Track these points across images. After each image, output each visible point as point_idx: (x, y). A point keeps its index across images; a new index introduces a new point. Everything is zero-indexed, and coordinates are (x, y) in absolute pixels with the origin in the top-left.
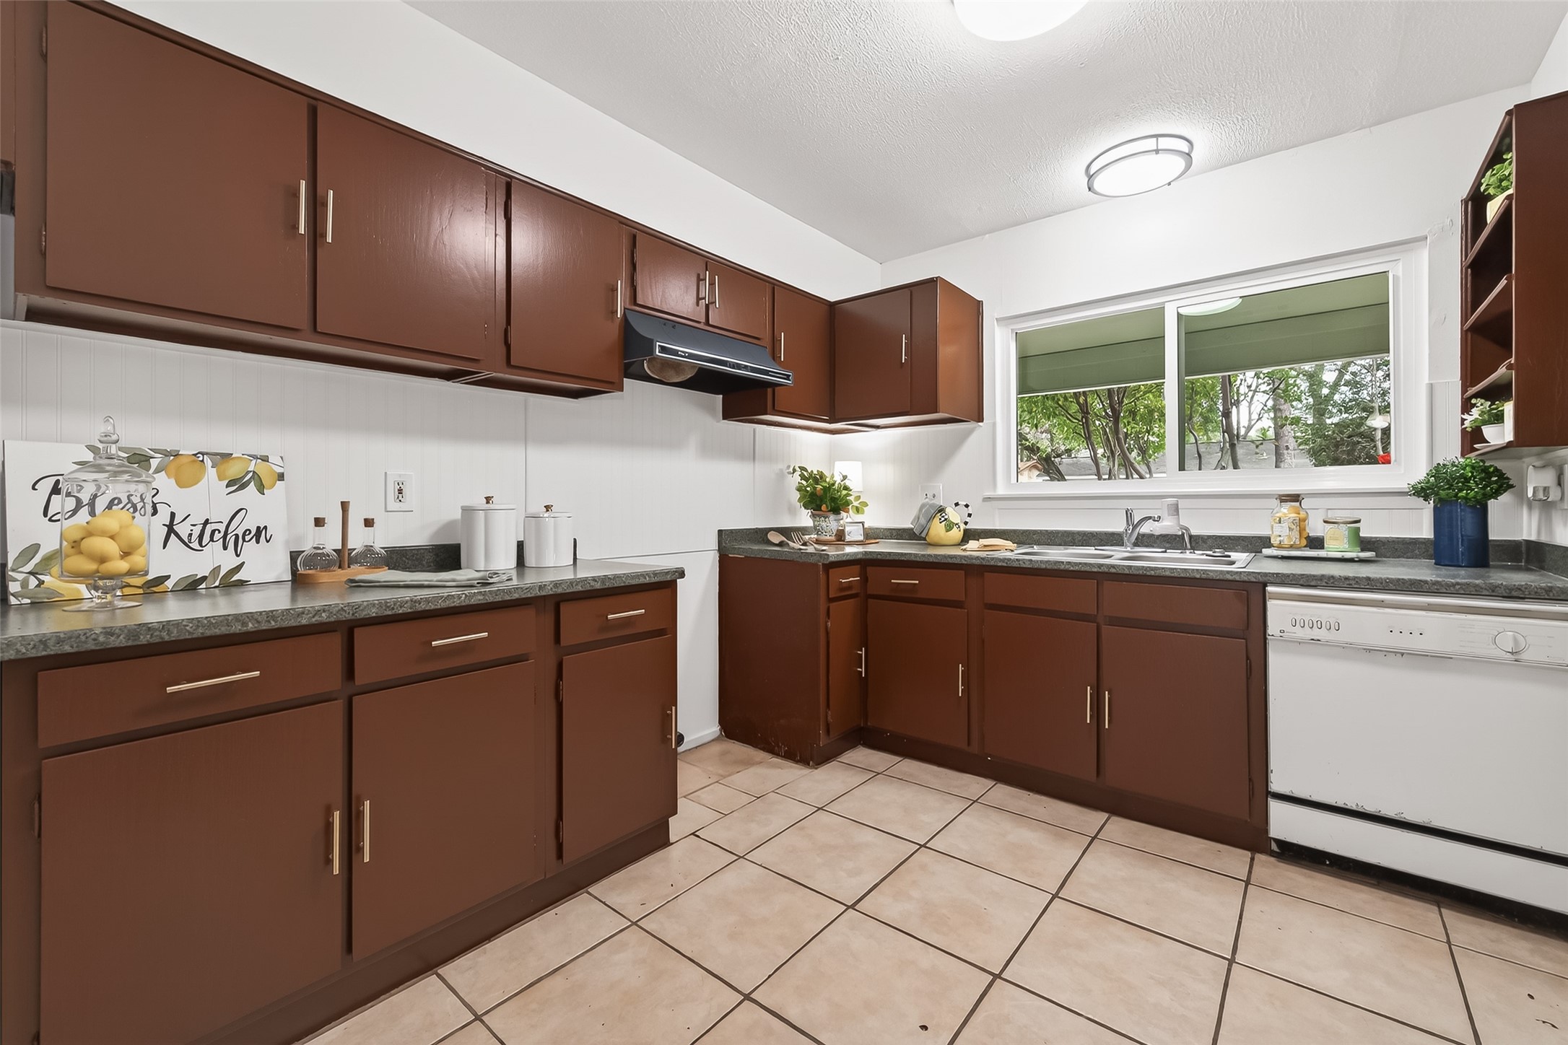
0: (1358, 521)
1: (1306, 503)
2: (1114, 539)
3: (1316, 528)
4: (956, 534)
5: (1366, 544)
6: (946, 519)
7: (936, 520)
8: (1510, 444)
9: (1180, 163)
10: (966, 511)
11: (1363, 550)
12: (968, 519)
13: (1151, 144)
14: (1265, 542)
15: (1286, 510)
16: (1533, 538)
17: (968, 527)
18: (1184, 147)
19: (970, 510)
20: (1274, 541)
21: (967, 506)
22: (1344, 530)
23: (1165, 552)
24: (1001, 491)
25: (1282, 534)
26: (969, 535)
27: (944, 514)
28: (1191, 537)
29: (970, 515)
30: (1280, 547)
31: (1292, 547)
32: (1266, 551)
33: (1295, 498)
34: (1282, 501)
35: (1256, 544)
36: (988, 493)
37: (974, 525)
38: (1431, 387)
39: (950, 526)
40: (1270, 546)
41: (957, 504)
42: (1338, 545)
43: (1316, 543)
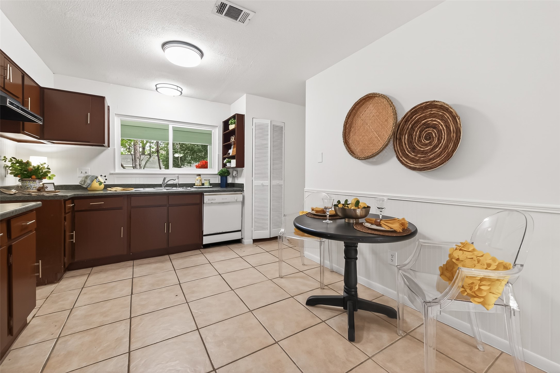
0: (210, 180)
1: (201, 176)
2: (160, 186)
3: (203, 182)
4: (102, 186)
5: (211, 184)
6: (99, 181)
7: (95, 181)
9: (180, 93)
10: (105, 178)
11: (210, 186)
12: (106, 181)
13: (175, 87)
14: (194, 184)
15: (198, 177)
17: (105, 184)
18: (180, 90)
19: (106, 178)
20: (196, 184)
21: (105, 176)
22: (207, 182)
23: (172, 188)
24: (117, 171)
25: (197, 183)
26: (107, 186)
27: (98, 179)
29: (106, 179)
30: (197, 186)
31: (200, 186)
32: (194, 187)
33: (199, 175)
34: (197, 176)
35: (192, 185)
36: (112, 172)
37: (107, 183)
38: (218, 154)
39: (101, 183)
40: (195, 185)
41: (101, 176)
42: (207, 185)
43: (203, 185)
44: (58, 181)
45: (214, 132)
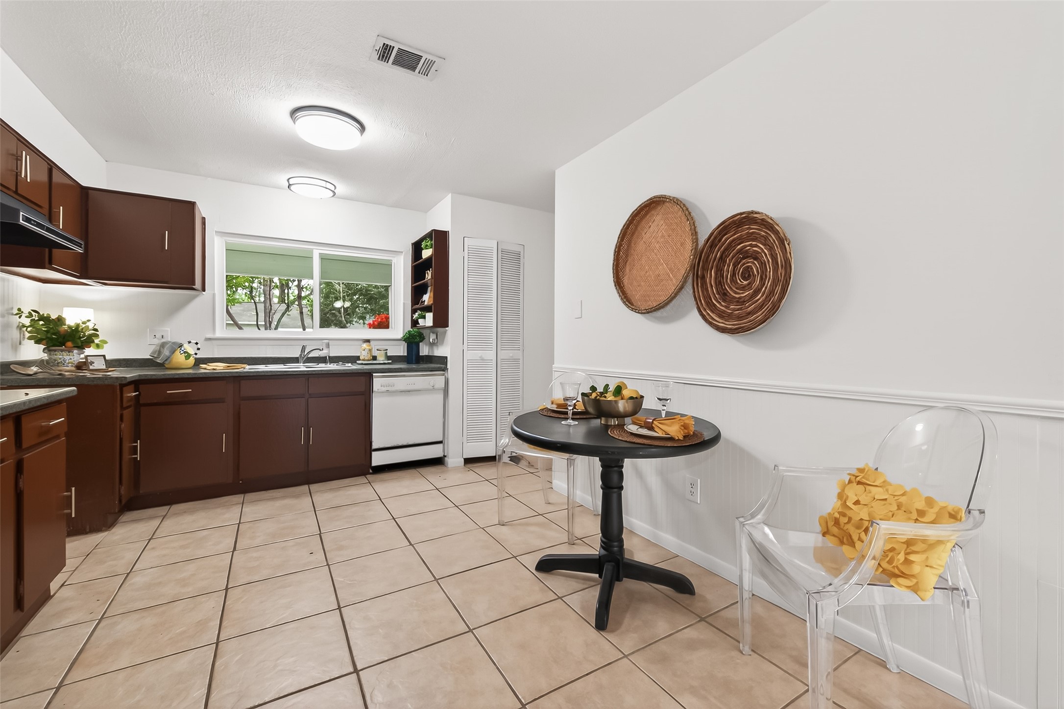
0: (387, 350)
1: (372, 342)
2: (295, 360)
3: (375, 353)
4: (192, 361)
5: (389, 358)
6: (185, 352)
7: (177, 352)
8: (432, 327)
9: (332, 194)
10: (196, 347)
11: (388, 360)
12: (197, 352)
13: (324, 184)
14: (358, 358)
15: (365, 345)
16: (427, 354)
17: (197, 356)
18: (332, 188)
19: (199, 346)
20: (361, 358)
21: (197, 343)
22: (383, 352)
23: (318, 365)
24: (219, 334)
25: (364, 355)
26: (199, 362)
27: (183, 349)
28: (329, 357)
29: (198, 349)
30: (363, 360)
31: (369, 360)
32: (358, 362)
33: (368, 341)
34: (364, 342)
35: (354, 359)
36: (210, 336)
37: (201, 355)
38: (404, 303)
39: (188, 356)
40: (360, 360)
41: (190, 342)
42: (381, 359)
43: (375, 358)
44: (112, 352)
45: (395, 262)
